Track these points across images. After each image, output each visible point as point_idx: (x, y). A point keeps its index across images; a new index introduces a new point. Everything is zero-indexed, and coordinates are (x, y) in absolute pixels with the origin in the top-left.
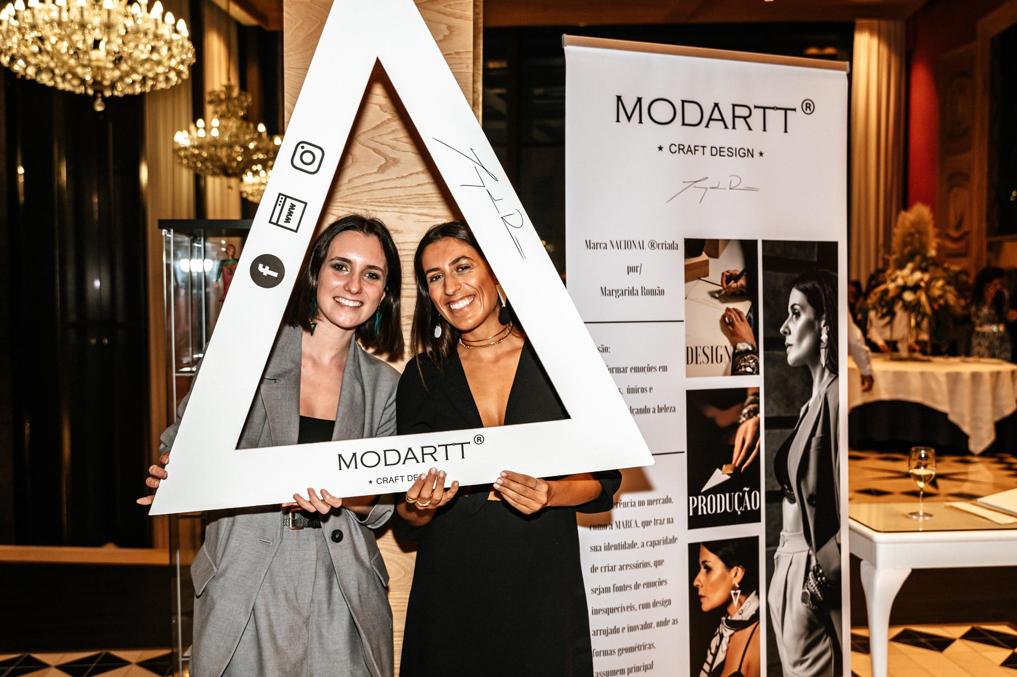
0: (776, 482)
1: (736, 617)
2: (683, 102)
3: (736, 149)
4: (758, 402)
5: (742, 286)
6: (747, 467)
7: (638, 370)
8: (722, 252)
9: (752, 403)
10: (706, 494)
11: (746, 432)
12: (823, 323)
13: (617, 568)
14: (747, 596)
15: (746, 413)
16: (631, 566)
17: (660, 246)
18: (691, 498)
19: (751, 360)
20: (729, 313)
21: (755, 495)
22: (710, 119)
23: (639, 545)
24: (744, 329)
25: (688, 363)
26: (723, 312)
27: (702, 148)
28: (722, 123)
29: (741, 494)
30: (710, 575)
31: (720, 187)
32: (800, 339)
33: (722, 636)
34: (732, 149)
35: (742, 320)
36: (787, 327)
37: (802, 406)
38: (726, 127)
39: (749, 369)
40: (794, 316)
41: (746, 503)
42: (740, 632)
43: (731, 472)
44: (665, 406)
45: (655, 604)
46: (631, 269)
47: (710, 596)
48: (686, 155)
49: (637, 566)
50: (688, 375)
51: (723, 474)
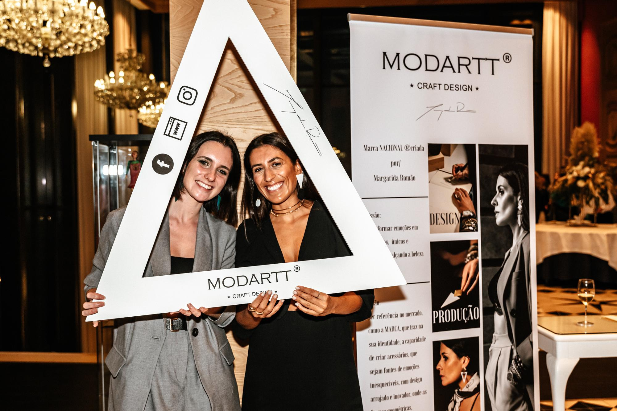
0: (490, 302)
1: (465, 389)
2: (426, 55)
3: (461, 86)
4: (477, 249)
5: (466, 174)
6: (470, 292)
7: (398, 229)
8: (452, 152)
9: (473, 250)
10: (444, 309)
11: (470, 269)
12: (519, 197)
13: (386, 357)
14: (472, 376)
15: (469, 257)
16: (395, 356)
17: (412, 149)
18: (434, 312)
19: (472, 222)
20: (458, 191)
21: (476, 309)
22: (444, 66)
23: (401, 342)
24: (468, 202)
25: (431, 224)
26: (454, 191)
27: (439, 85)
28: (451, 69)
29: (467, 309)
30: (447, 362)
31: (450, 110)
32: (504, 208)
33: (455, 402)
34: (458, 86)
35: (466, 196)
36: (496, 201)
37: (506, 252)
38: (454, 72)
39: (471, 228)
40: (500, 194)
41: (470, 315)
42: (467, 400)
43: (460, 295)
44: (417, 252)
45: (411, 381)
46: (394, 164)
47: (447, 375)
48: (428, 90)
49: (400, 356)
50: (432, 232)
51: (455, 296)
